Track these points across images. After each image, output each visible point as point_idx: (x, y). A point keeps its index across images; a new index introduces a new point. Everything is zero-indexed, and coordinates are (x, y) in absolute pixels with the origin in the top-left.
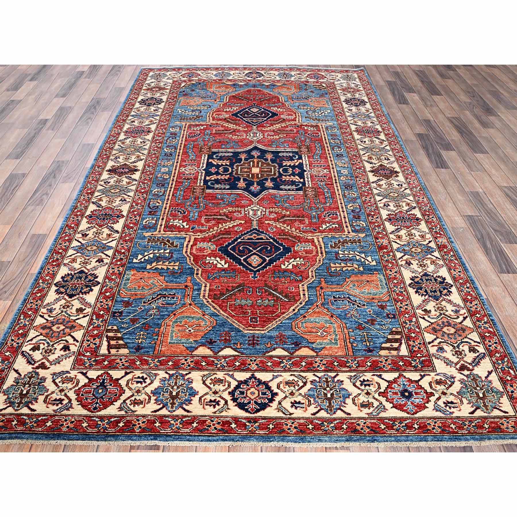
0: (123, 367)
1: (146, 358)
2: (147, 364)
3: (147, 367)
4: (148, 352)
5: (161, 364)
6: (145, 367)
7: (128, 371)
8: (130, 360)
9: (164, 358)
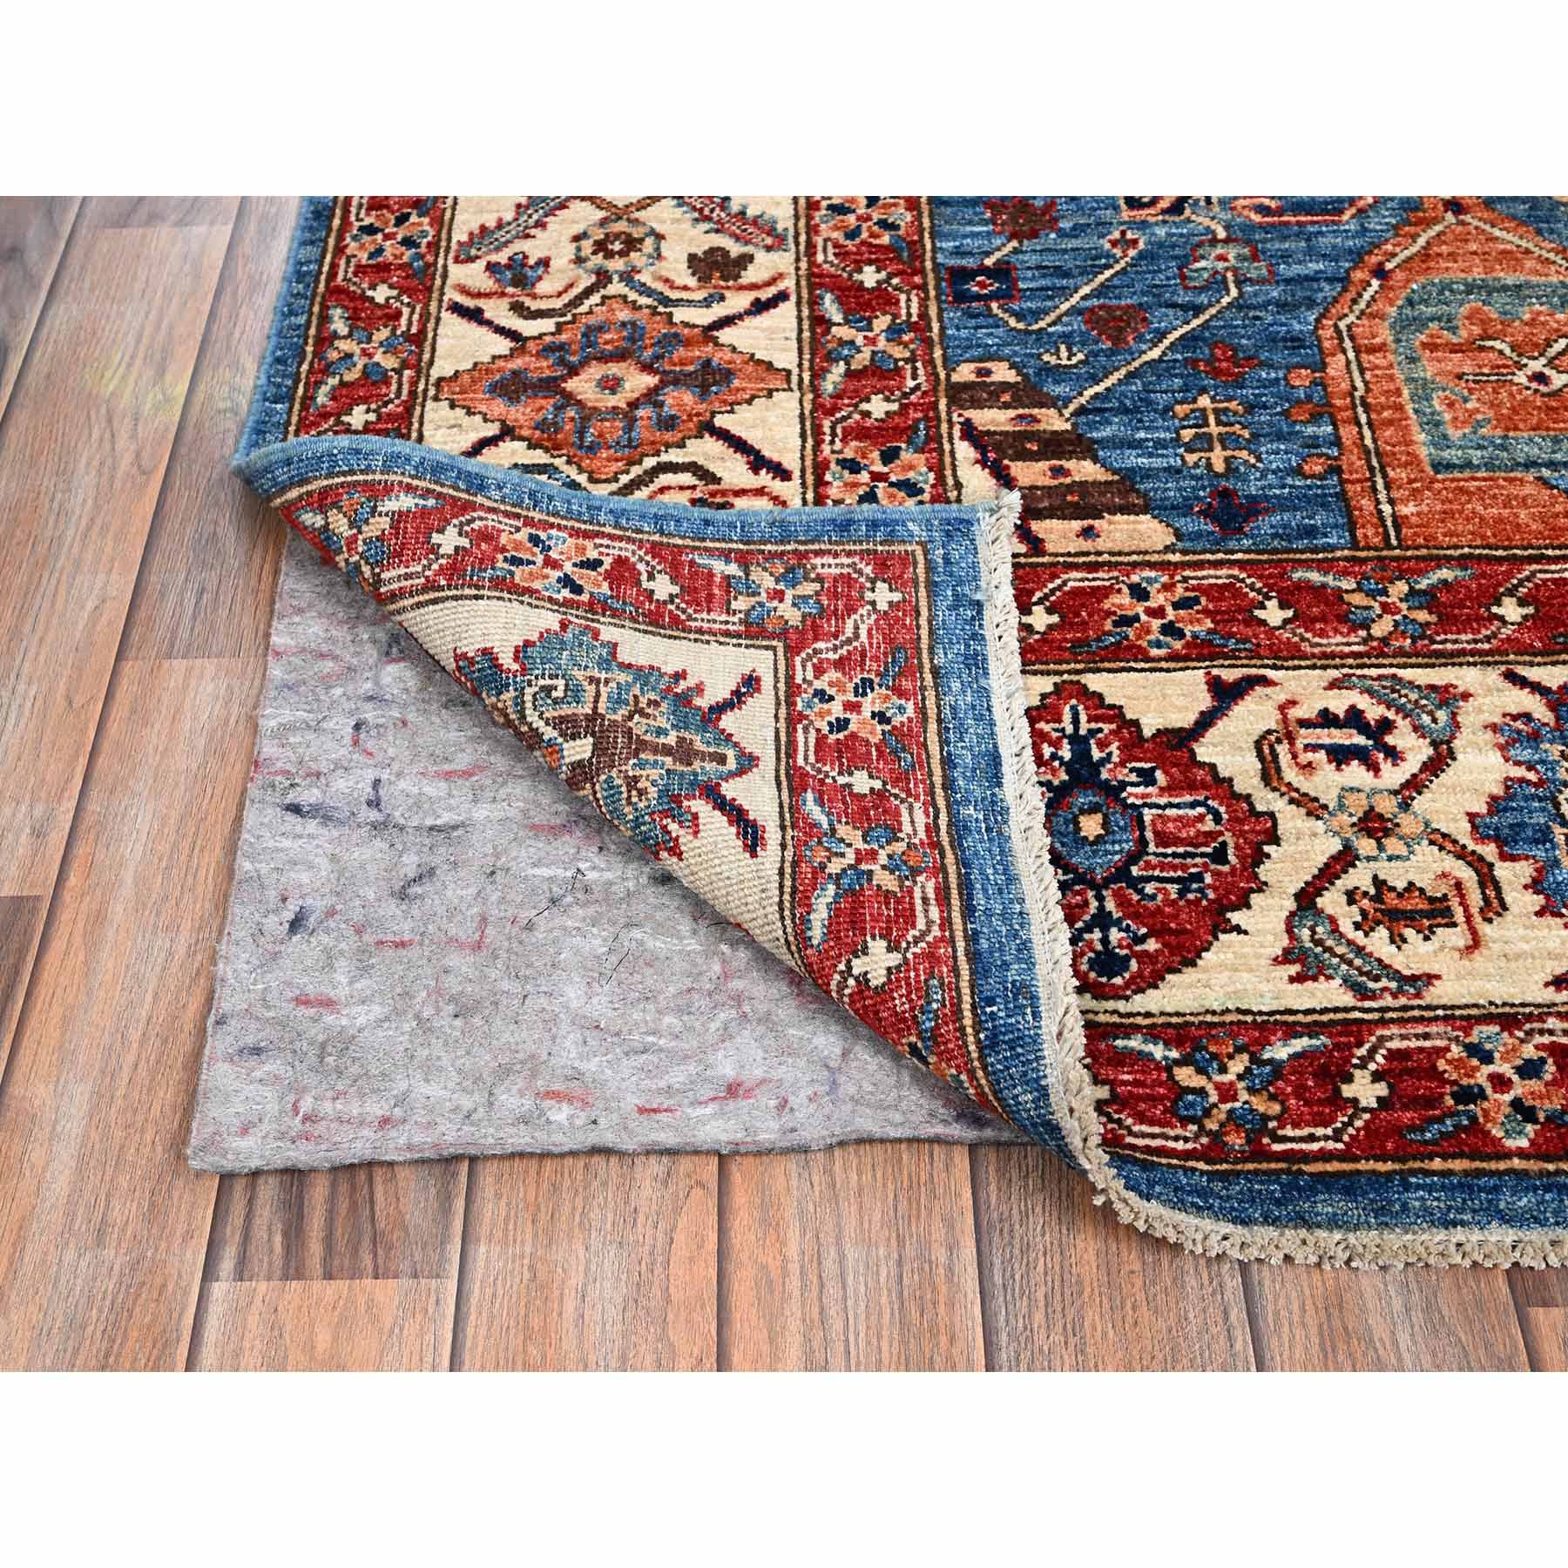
0: (1178, 645)
1: (1315, 577)
2: (1343, 618)
3: (1352, 642)
4: (1311, 532)
5: (1448, 621)
6: (1335, 642)
7: (1230, 675)
8: (1206, 591)
9: (1446, 574)
